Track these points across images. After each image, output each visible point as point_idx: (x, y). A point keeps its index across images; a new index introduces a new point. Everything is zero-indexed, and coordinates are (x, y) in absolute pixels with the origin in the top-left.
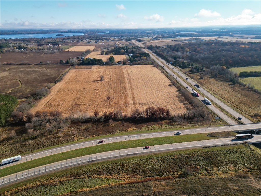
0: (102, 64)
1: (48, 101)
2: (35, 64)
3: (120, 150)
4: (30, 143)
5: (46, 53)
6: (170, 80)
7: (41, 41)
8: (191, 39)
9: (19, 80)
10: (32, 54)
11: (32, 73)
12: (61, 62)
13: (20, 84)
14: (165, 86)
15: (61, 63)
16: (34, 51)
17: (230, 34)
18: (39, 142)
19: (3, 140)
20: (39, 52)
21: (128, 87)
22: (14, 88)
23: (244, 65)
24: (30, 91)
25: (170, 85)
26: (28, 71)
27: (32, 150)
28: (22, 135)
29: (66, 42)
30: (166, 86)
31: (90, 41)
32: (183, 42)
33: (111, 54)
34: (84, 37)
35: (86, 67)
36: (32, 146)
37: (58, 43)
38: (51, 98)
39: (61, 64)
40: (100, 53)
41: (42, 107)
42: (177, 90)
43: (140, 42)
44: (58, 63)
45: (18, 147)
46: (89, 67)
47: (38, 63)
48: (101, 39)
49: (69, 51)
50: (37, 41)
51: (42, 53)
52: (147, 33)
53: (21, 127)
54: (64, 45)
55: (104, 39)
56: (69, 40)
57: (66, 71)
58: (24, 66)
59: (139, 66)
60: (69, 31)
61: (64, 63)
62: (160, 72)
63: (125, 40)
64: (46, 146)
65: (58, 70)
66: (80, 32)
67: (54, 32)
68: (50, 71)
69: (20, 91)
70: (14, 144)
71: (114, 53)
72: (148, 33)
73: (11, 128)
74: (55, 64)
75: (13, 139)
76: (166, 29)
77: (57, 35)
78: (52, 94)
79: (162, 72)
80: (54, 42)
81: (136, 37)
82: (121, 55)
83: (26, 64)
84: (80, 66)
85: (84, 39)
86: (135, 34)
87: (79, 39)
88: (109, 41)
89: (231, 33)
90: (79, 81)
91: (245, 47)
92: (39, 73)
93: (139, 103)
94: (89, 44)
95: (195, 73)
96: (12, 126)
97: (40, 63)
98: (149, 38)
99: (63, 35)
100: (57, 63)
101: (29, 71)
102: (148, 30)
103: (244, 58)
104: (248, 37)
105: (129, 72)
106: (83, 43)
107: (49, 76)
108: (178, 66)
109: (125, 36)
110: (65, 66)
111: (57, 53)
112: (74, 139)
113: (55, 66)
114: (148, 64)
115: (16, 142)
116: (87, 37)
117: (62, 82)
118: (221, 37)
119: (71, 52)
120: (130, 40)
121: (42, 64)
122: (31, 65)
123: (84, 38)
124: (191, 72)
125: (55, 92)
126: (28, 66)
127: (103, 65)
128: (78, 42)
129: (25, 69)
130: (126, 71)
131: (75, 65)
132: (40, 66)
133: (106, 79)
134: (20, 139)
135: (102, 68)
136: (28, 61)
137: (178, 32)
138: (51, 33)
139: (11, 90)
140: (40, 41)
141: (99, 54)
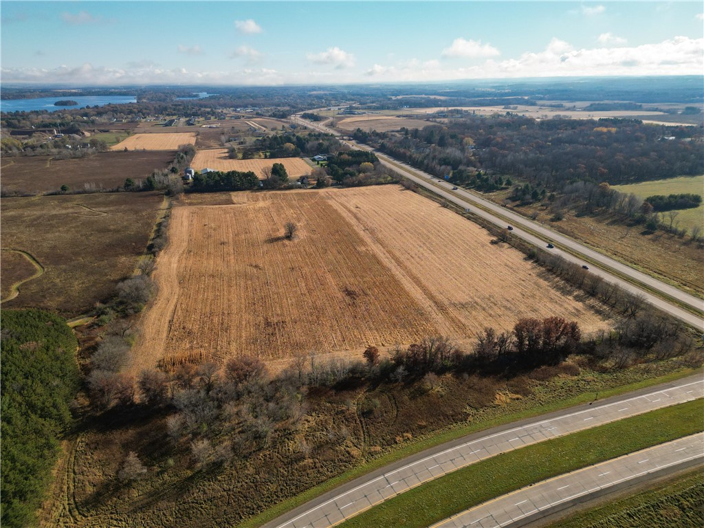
0: (256, 187)
1: (168, 319)
2: (45, 193)
3: (537, 484)
4: (210, 493)
5: (57, 157)
6: (483, 227)
7: (19, 121)
8: (442, 112)
9: (23, 252)
10: (12, 163)
11: (52, 226)
12: (128, 185)
13: (37, 266)
14: (483, 246)
15: (131, 187)
16: (15, 151)
17: (524, 99)
18: (239, 485)
19: (98, 494)
20: (33, 154)
21: (382, 255)
22: (24, 281)
23: (632, 178)
24: (87, 288)
25: (493, 243)
26: (35, 220)
27: (232, 521)
28: (163, 464)
29: (96, 122)
30: (486, 245)
31: (168, 118)
32: (435, 121)
33: (260, 156)
34: (146, 109)
35: (211, 197)
36: (225, 508)
37: (77, 126)
38: (172, 307)
39: (131, 191)
40: (227, 155)
41: (163, 345)
42: (524, 256)
43: (315, 121)
44: (119, 187)
45: (171, 515)
46: (222, 196)
47: (50, 192)
48: (199, 112)
49: (126, 150)
50: (7, 122)
51: (44, 158)
52: (316, 97)
53: (139, 430)
54: (96, 131)
55: (208, 113)
56: (105, 116)
57: (162, 213)
58: (10, 201)
59: (363, 189)
60: (88, 92)
61: (139, 187)
62: (438, 205)
63: (270, 116)
64: (275, 497)
65: (136, 212)
66: (121, 94)
67: (42, 94)
68: (110, 215)
69: (49, 289)
70: (149, 505)
71: (268, 154)
72: (319, 97)
73: (100, 437)
74: (110, 192)
75: (134, 484)
76: (361, 87)
77: (56, 104)
78: (165, 291)
79: (445, 206)
80: (61, 124)
81: (293, 107)
82: (290, 158)
83: (14, 195)
84: (193, 196)
85: (148, 114)
86: (285, 98)
87: (134, 115)
88: (224, 119)
89: (526, 98)
90: (223, 243)
91: (609, 132)
92: (79, 224)
93: (455, 305)
94: (170, 127)
95: (531, 203)
96: (102, 431)
97: (59, 189)
98: (330, 109)
99: (75, 103)
100: (115, 188)
101: (39, 218)
102: (314, 90)
103: (632, 159)
104: (574, 106)
105: (353, 209)
106: (152, 126)
107: (117, 231)
108: (468, 185)
109: (264, 106)
110: (146, 196)
111: (91, 157)
112: (352, 457)
113: (113, 197)
114: (387, 184)
115: (150, 495)
116: (155, 108)
117: (172, 250)
118: (512, 106)
119: (133, 151)
120: (284, 116)
121: (67, 192)
122: (33, 199)
123: (148, 111)
124: (518, 203)
125: (172, 287)
126: (23, 201)
127: (261, 189)
128: (133, 123)
129: (19, 212)
130: (341, 207)
131: (178, 193)
132: (65, 201)
133: (301, 234)
134: (160, 482)
135: (263, 200)
136: (15, 184)
137: (396, 95)
138: (35, 98)
139: (18, 289)
140: (15, 122)
141: (225, 158)
